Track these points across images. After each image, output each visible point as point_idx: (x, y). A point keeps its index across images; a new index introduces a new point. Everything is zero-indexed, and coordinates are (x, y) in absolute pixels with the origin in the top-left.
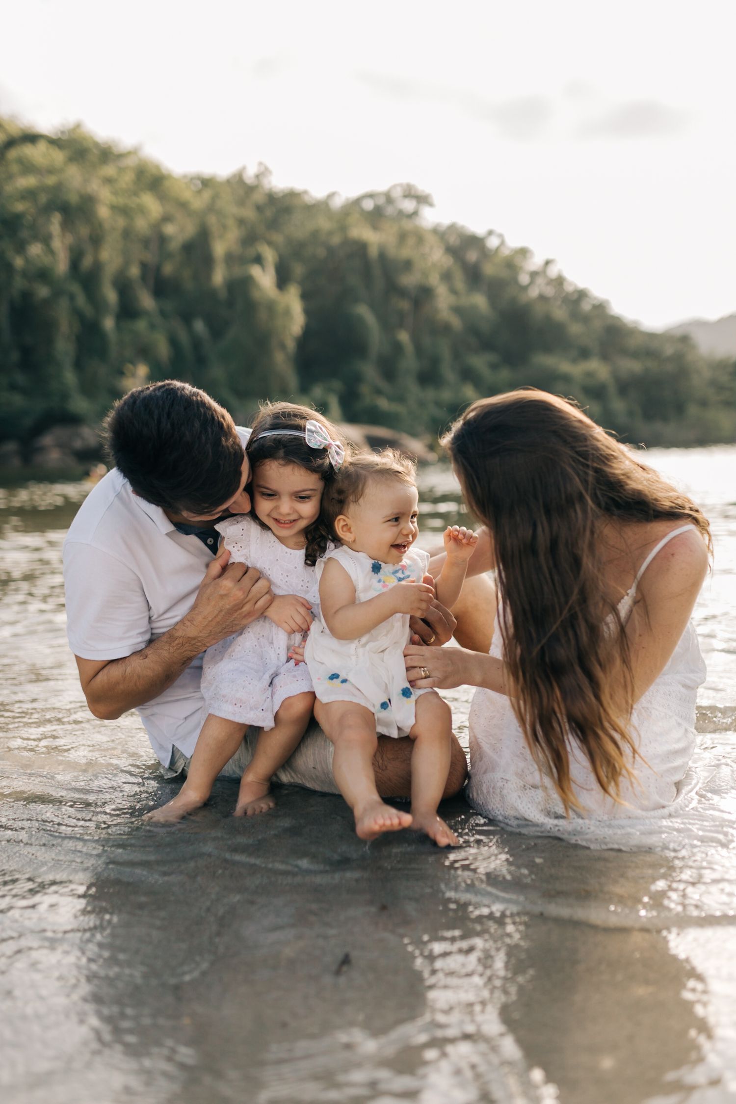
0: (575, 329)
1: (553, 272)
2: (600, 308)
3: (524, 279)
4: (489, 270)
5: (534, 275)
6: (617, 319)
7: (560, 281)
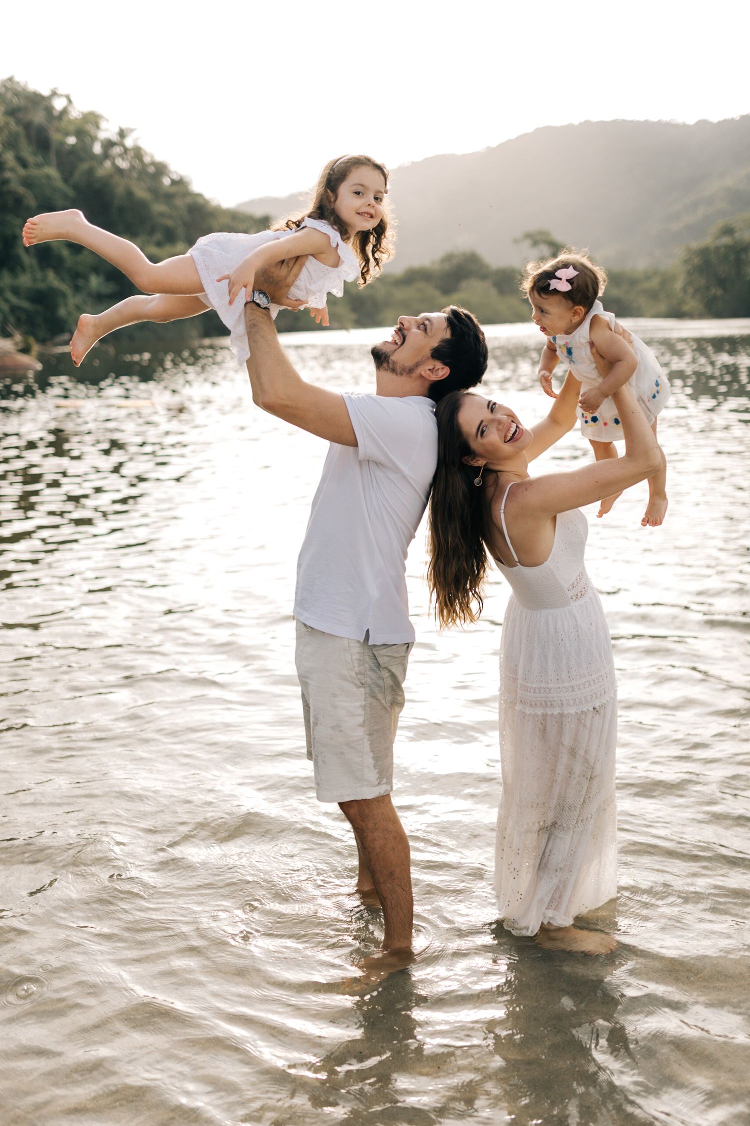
0: (159, 208)
1: (129, 142)
2: (179, 183)
3: (97, 149)
4: (55, 137)
5: (109, 145)
6: (199, 195)
7: (138, 153)
